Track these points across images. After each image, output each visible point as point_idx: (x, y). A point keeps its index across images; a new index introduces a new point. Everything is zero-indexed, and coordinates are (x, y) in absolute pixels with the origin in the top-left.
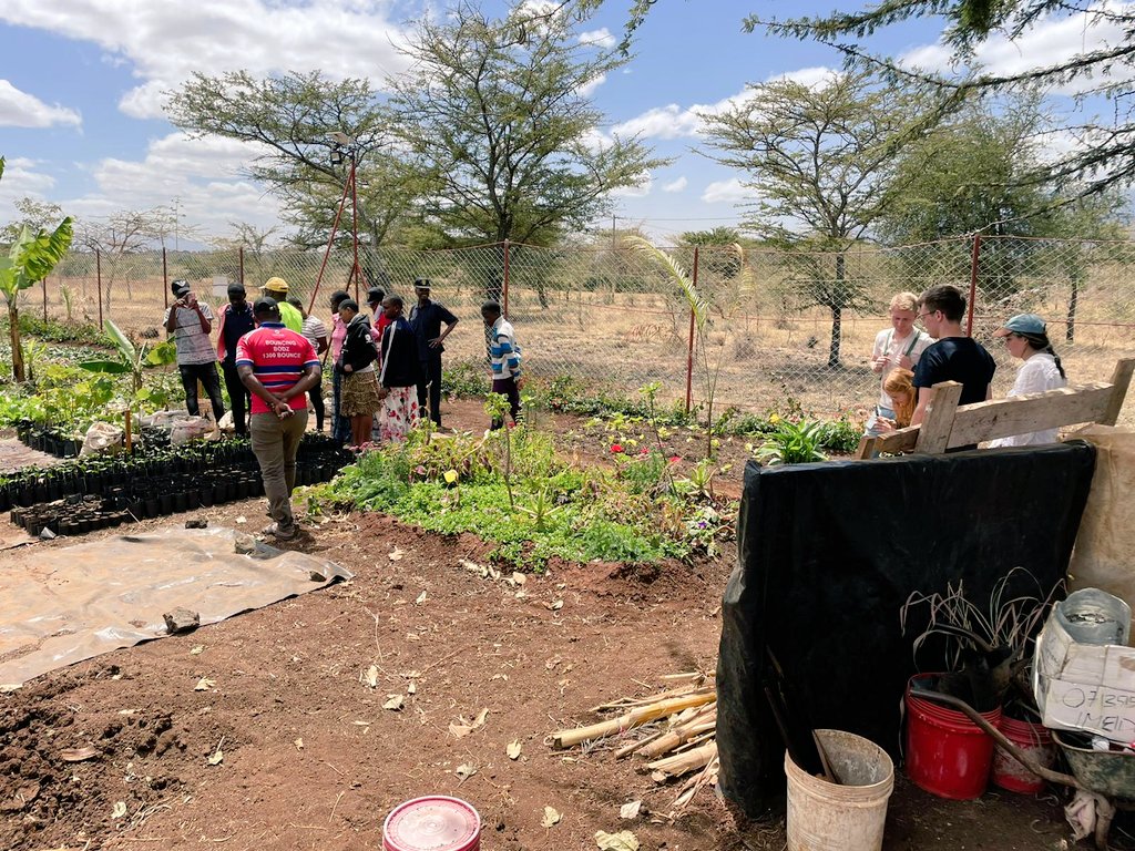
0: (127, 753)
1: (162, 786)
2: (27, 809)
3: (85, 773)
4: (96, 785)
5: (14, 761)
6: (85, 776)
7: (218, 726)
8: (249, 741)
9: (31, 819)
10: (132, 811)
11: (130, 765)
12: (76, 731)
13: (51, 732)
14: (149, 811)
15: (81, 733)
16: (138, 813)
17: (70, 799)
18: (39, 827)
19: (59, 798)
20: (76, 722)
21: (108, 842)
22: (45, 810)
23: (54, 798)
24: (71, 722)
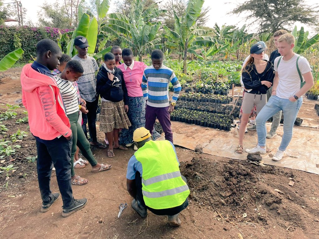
0: (262, 202)
1: (261, 219)
2: (224, 197)
3: (247, 199)
4: (246, 205)
5: (231, 183)
6: (246, 200)
7: (296, 215)
8: (304, 228)
9: (223, 201)
10: (246, 219)
11: (260, 206)
12: (254, 186)
13: (249, 182)
14: (250, 223)
15: (255, 187)
16: (246, 221)
17: (237, 203)
18: (223, 204)
19: (234, 201)
20: (257, 183)
21: (232, 222)
22: (228, 201)
23: (232, 200)
24: (255, 182)
